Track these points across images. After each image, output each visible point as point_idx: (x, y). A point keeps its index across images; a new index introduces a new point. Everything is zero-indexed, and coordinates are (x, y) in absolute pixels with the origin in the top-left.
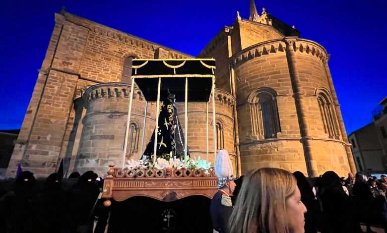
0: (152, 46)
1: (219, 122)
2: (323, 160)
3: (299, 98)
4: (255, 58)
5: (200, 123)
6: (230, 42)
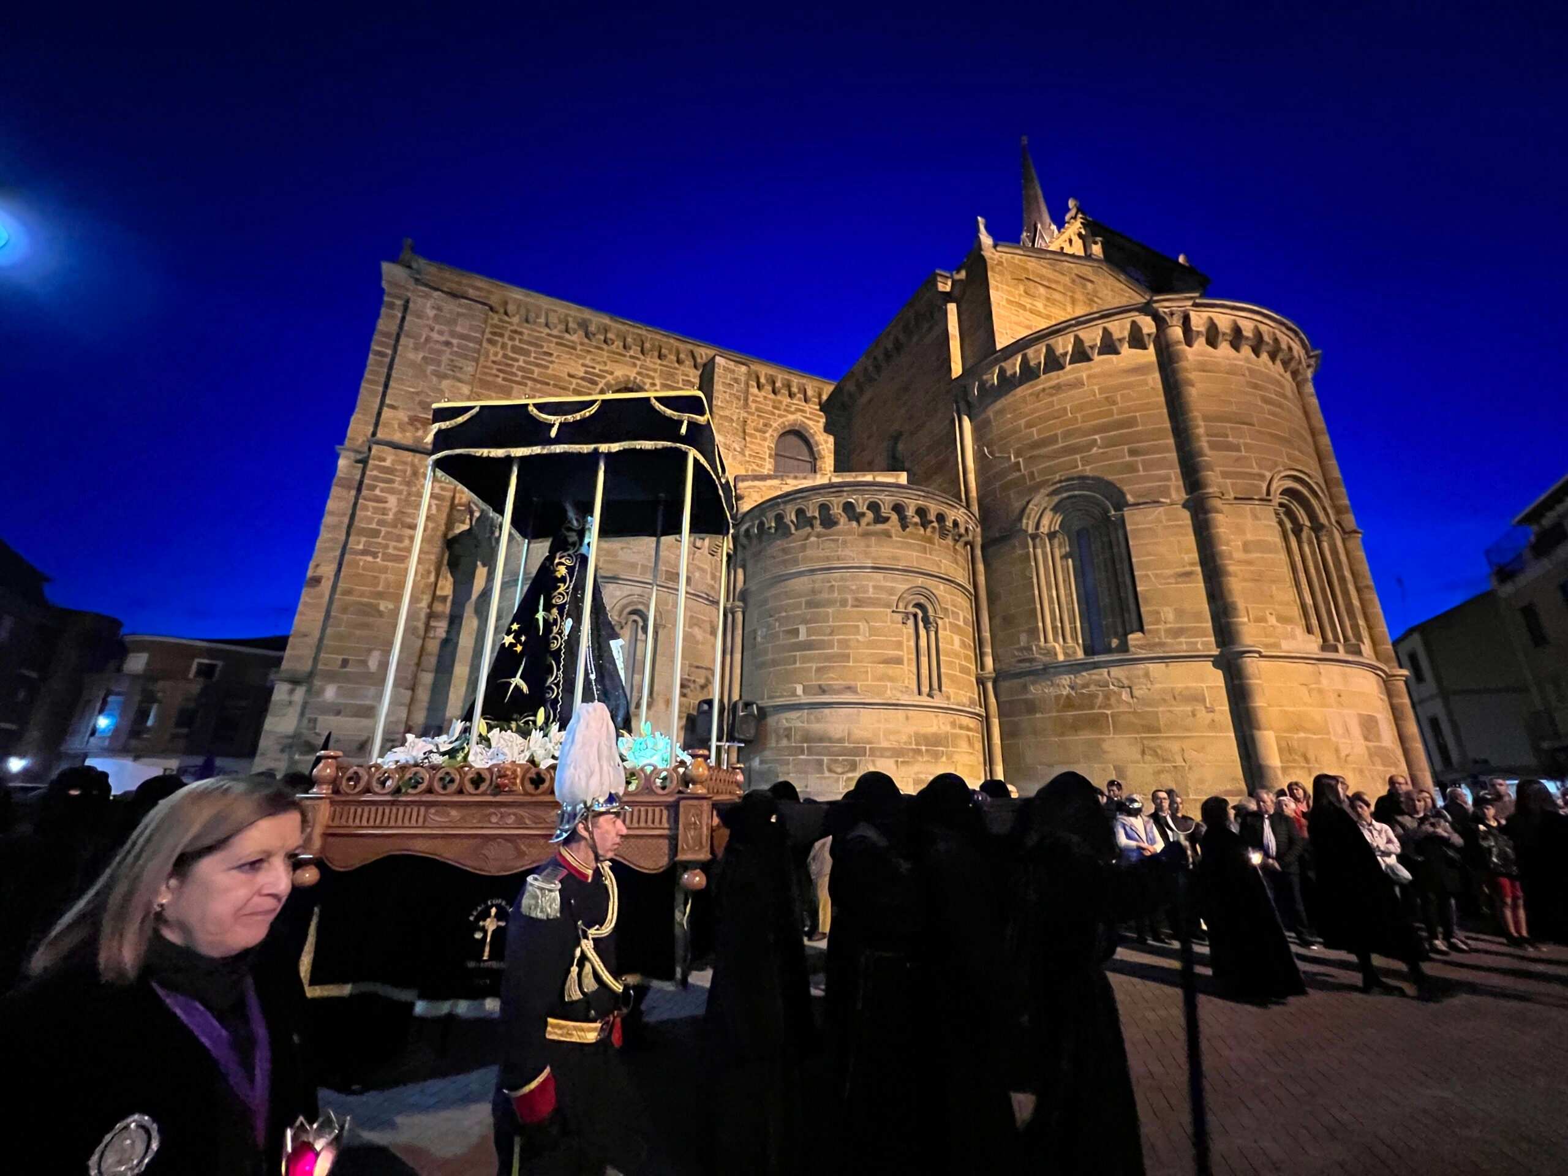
0: (692, 352)
1: (923, 600)
2: (1298, 728)
3: (1206, 512)
4: (1043, 377)
5: (857, 606)
6: (954, 327)
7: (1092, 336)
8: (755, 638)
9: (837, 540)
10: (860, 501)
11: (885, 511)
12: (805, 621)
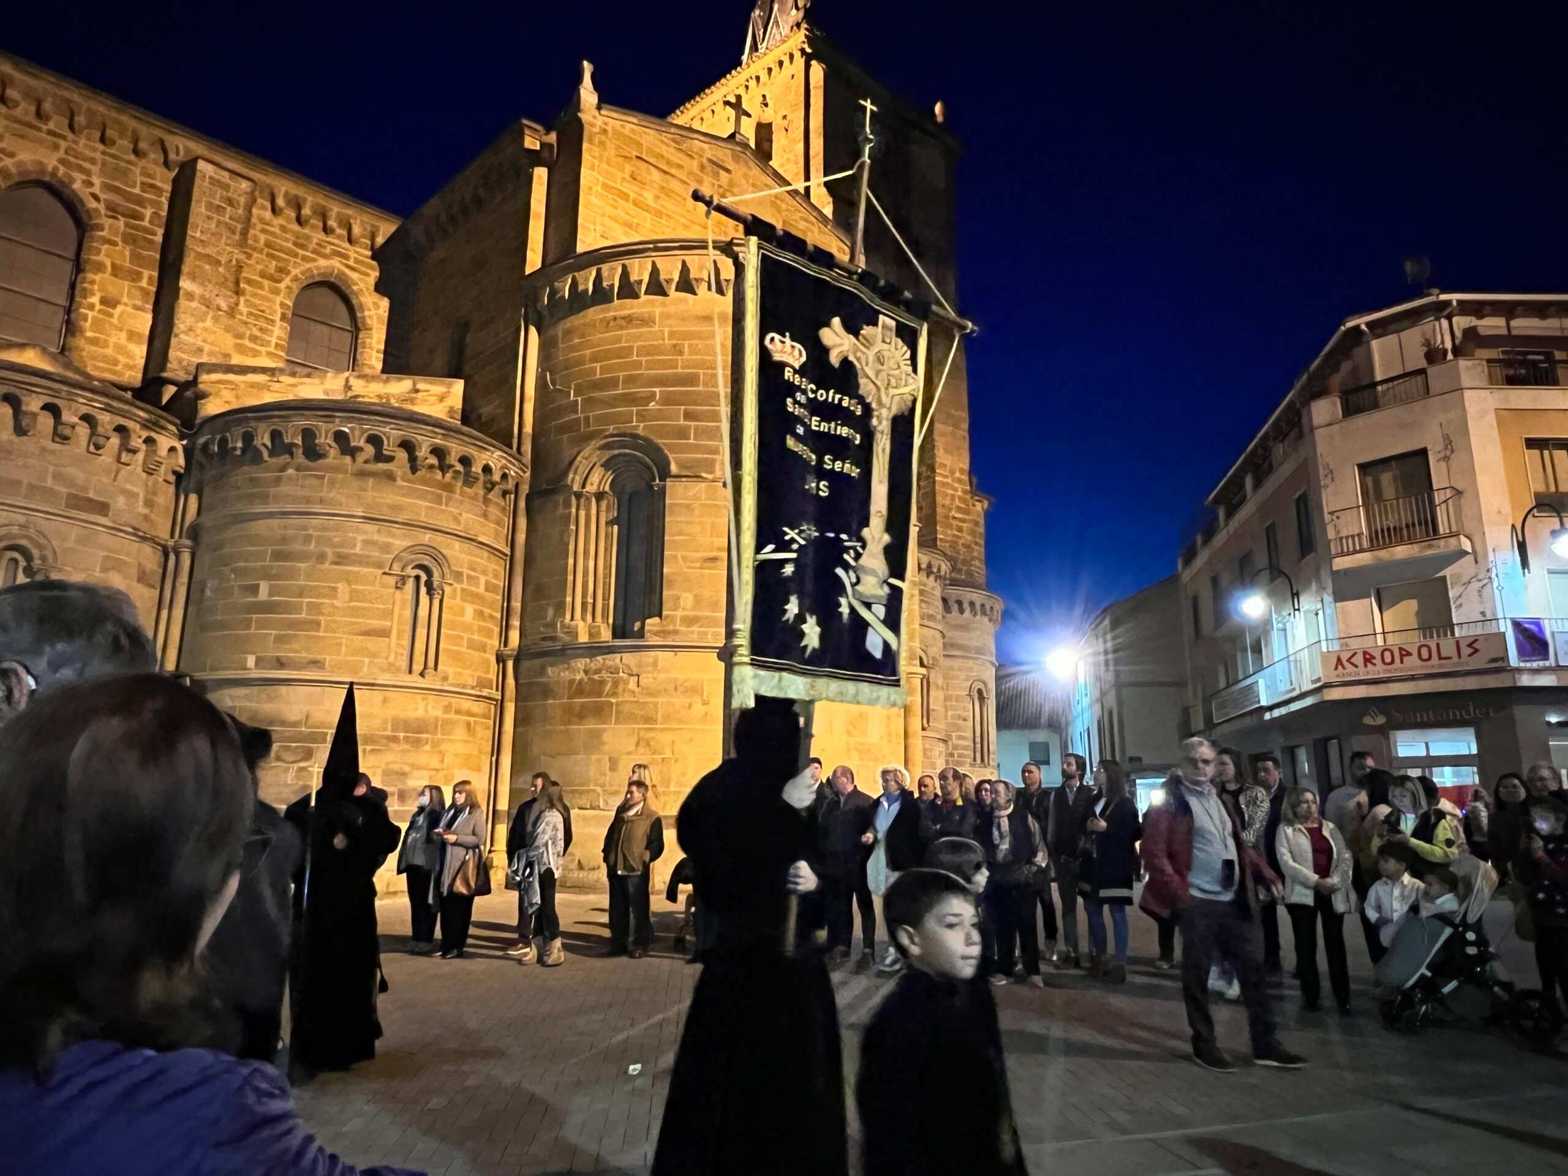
0: (161, 141)
1: (427, 561)
4: (616, 302)
5: (336, 563)
6: (539, 201)
7: (670, 268)
8: (203, 591)
9: (323, 477)
10: (357, 433)
11: (388, 449)
12: (268, 577)
